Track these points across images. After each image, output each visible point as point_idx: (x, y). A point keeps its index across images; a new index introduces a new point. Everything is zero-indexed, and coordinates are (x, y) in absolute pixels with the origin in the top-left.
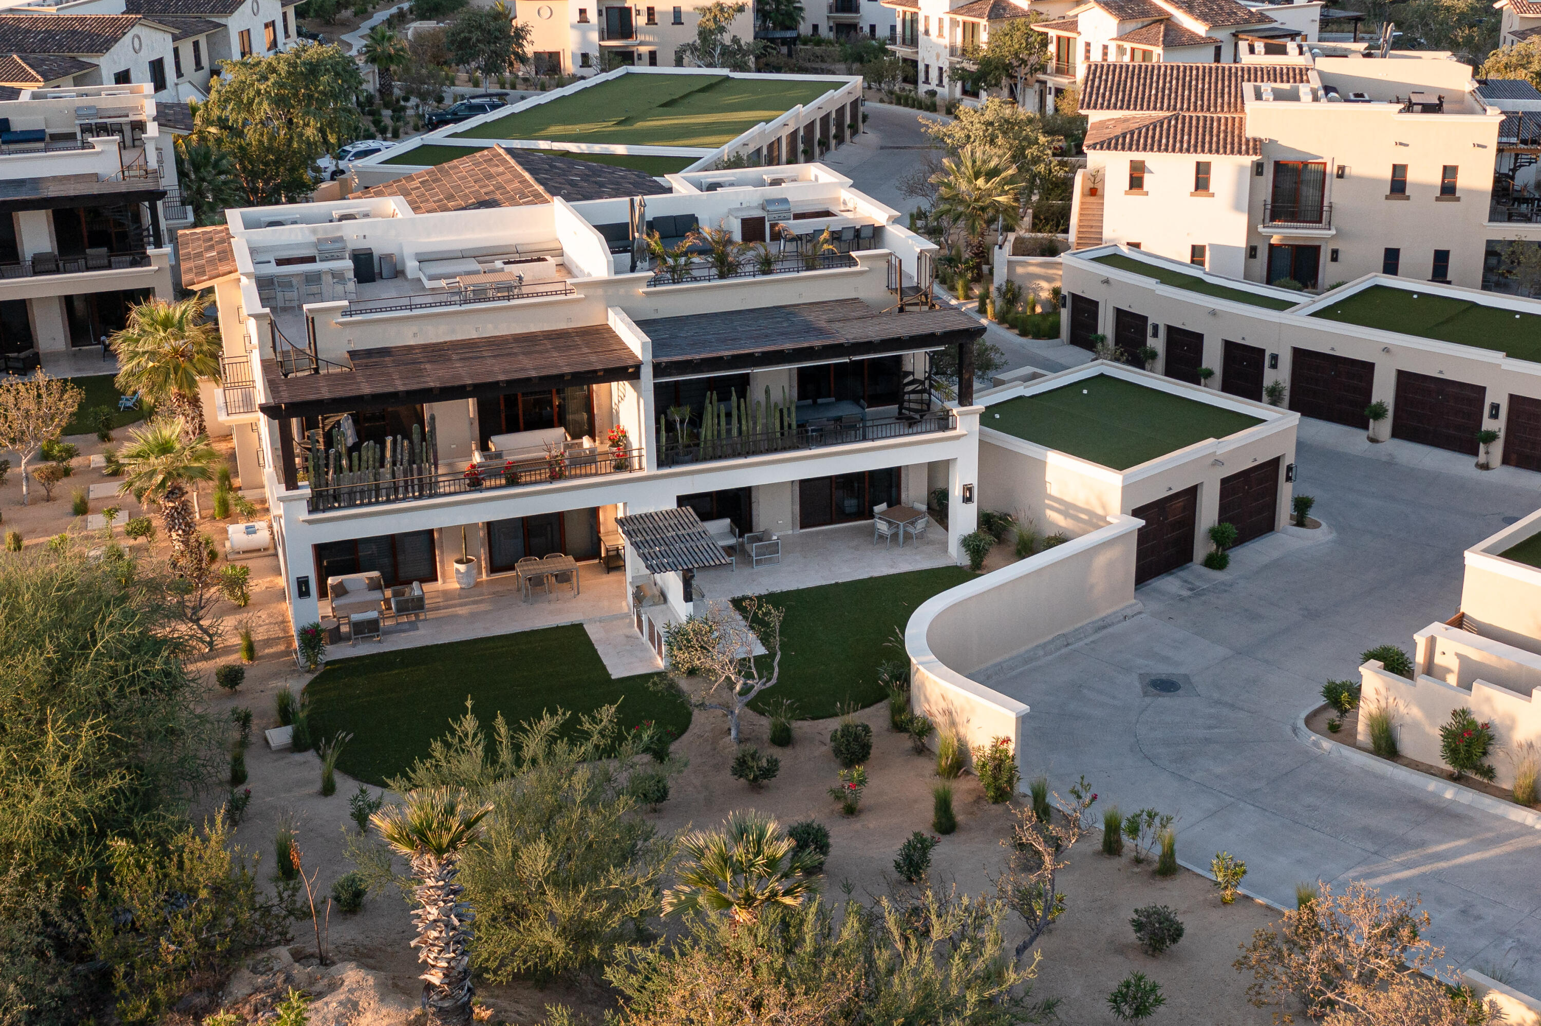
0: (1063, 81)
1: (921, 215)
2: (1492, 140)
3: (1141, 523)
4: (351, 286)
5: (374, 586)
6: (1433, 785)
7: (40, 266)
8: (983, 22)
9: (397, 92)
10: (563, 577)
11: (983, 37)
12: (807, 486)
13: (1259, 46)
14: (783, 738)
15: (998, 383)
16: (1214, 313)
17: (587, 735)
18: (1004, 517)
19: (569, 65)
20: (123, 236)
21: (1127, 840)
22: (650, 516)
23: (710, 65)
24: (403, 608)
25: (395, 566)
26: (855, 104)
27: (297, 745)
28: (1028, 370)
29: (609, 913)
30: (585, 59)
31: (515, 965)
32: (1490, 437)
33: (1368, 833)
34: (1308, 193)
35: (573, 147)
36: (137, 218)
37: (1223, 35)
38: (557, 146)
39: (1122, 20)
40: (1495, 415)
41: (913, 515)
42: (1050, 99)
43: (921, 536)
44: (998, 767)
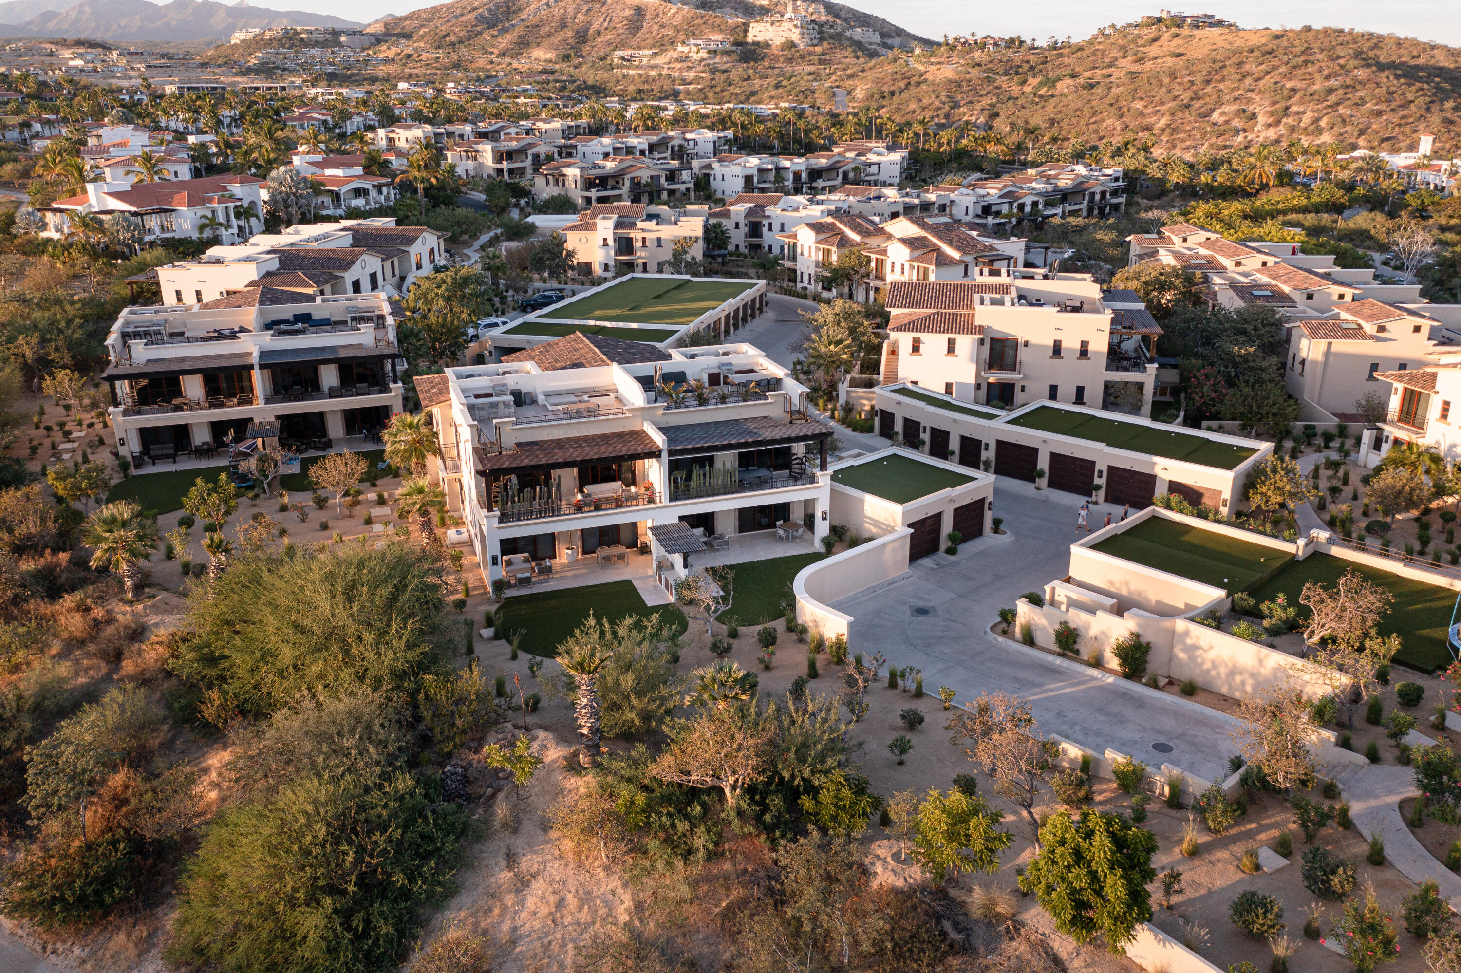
0: (879, 283)
1: (799, 363)
2: (1107, 327)
3: (912, 531)
4: (512, 409)
5: (526, 561)
6: (1051, 658)
7: (333, 393)
8: (834, 249)
9: (502, 287)
10: (621, 557)
11: (834, 258)
12: (742, 512)
13: (986, 270)
14: (734, 635)
15: (840, 458)
16: (955, 421)
17: (646, 628)
18: (843, 528)
19: (598, 270)
20: (374, 376)
21: (900, 682)
22: (665, 526)
23: (679, 273)
24: (541, 572)
25: (535, 551)
26: (761, 296)
27: (496, 637)
28: (856, 451)
29: (660, 706)
30: (606, 267)
31: (617, 730)
32: (1098, 488)
33: (1016, 680)
34: (1009, 351)
35: (608, 324)
36: (382, 367)
37: (969, 258)
38: (599, 323)
39: (912, 250)
40: (1100, 476)
41: (796, 526)
42: (872, 293)
43: (800, 537)
44: (839, 648)
